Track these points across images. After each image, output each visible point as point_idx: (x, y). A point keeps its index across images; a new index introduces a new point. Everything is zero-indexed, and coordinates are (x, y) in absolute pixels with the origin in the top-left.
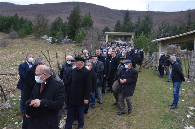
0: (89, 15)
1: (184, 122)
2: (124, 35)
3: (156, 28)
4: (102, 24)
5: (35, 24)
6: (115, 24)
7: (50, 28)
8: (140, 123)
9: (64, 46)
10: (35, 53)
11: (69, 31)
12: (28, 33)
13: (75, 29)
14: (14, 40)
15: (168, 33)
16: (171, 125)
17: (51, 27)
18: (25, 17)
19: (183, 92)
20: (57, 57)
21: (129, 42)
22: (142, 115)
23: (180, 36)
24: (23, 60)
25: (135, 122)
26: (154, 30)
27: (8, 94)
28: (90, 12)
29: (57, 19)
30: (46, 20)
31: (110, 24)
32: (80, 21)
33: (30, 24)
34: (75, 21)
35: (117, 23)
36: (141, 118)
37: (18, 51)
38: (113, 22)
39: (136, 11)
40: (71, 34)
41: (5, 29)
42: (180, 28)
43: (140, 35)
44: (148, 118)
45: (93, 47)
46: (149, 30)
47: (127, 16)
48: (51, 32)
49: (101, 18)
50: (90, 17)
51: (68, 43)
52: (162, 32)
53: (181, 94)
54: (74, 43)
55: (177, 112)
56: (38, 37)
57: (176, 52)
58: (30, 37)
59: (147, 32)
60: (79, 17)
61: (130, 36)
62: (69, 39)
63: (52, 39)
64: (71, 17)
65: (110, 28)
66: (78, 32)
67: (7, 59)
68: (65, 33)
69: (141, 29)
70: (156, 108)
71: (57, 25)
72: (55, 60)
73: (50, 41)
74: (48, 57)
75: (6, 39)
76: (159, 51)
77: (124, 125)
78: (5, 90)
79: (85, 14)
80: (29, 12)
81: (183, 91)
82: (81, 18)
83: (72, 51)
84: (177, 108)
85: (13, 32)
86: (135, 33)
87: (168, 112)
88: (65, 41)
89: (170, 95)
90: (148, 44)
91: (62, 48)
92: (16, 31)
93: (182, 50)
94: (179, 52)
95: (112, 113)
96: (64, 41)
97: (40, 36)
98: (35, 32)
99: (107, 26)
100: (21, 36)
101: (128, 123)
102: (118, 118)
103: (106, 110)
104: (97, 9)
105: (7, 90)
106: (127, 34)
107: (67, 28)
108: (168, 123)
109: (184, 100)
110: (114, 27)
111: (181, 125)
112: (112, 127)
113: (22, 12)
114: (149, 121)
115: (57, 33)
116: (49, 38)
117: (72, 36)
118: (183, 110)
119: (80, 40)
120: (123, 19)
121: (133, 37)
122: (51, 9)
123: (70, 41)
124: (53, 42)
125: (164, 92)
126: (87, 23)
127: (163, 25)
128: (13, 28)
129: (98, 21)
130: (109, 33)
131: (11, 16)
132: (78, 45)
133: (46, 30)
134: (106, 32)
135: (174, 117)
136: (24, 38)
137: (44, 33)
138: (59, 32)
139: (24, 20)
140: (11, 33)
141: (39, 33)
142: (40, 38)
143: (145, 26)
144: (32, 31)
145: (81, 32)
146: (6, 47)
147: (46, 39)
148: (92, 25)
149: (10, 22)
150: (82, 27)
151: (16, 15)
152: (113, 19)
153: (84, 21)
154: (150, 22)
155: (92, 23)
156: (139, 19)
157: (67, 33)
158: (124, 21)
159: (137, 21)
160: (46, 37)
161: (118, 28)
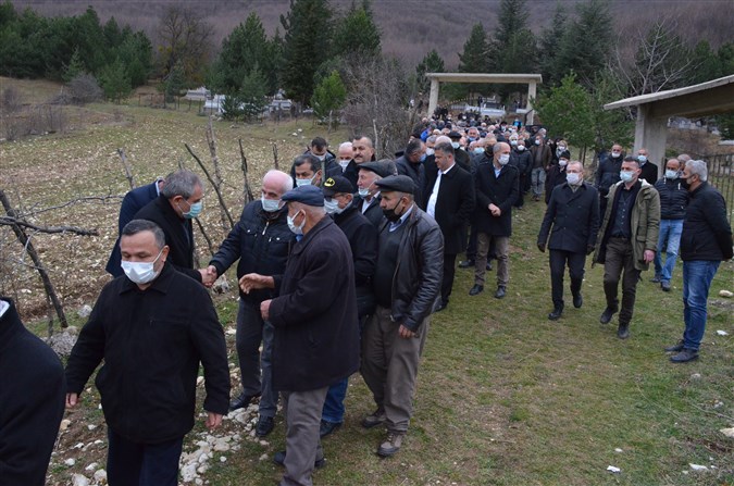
0: (365, 7)
1: (721, 410)
2: (497, 85)
3: (623, 56)
4: (415, 41)
5: (159, 48)
6: (464, 42)
7: (218, 59)
8: (554, 414)
9: (270, 128)
10: (164, 156)
11: (289, 70)
12: (138, 81)
13: (313, 63)
14: (88, 108)
15: (674, 76)
16: (672, 422)
17: (222, 55)
18: (123, 20)
19: (725, 302)
20: (245, 168)
21: (519, 111)
22: (561, 382)
23: (721, 84)
24: (122, 181)
25: (537, 410)
26: (617, 65)
27: (69, 302)
29: (244, 24)
30: (201, 31)
31: (445, 42)
32: (332, 29)
33: (144, 46)
34: (311, 30)
35: (473, 37)
36: (558, 393)
37: (102, 148)
38: (456, 35)
40: (299, 80)
41: (52, 68)
42: (721, 54)
43: (561, 85)
44: (585, 395)
45: (379, 129)
46: (596, 62)
47: (511, 9)
48: (221, 76)
49: (409, 19)
50: (368, 15)
51: (285, 116)
52: (649, 71)
53: (716, 310)
54: (308, 115)
55: (698, 375)
56: (173, 95)
57: (703, 151)
58: (145, 97)
59: (589, 72)
60: (327, 14)
61: (523, 88)
62: (289, 101)
63: (227, 100)
64: (296, 14)
65: (444, 59)
66: (324, 74)
67: (61, 178)
68: (273, 77)
69: (566, 58)
70: (617, 357)
71: (243, 48)
72: (238, 180)
73: (217, 109)
74: (211, 168)
75: (55, 103)
76: (636, 145)
77: (495, 420)
78: (58, 291)
79: (350, 6)
81: (725, 297)
82: (333, 18)
83: (301, 144)
84: (695, 358)
85: (83, 79)
86: (540, 75)
87: (660, 375)
88: (274, 108)
89: (672, 312)
90: (591, 117)
91: (263, 135)
92: (90, 74)
93: (727, 142)
94: (714, 150)
95: (449, 373)
96: (271, 109)
97: (182, 92)
98: (162, 77)
99: (434, 51)
100: (113, 93)
101: (508, 411)
102: (471, 392)
103: (429, 362)
105: (65, 291)
106: (512, 78)
107: (281, 58)
108: (659, 413)
109: (725, 330)
110: (462, 52)
111: (711, 421)
112: (451, 425)
114: (587, 406)
115: (246, 77)
116: (216, 97)
117: (302, 89)
118: (721, 367)
119: (329, 106)
120: (497, 22)
121: (532, 92)
123: (293, 108)
124: (230, 114)
125: (650, 299)
126: (358, 39)
127: (652, 44)
128: (79, 64)
129: (400, 29)
130: (441, 77)
131: (71, 16)
132: (326, 124)
133: (202, 69)
134: (428, 74)
135: (683, 393)
136: (122, 100)
137: (195, 79)
138: (252, 76)
139: (121, 32)
140: (73, 79)
141: (175, 81)
142: (182, 98)
143: (583, 50)
144: (151, 72)
145: (334, 72)
146: (58, 135)
147: (203, 103)
148: (375, 45)
149: (69, 41)
150: (339, 53)
151: (91, 13)
152: (457, 22)
153: (346, 30)
154: (603, 31)
155: (377, 38)
156: (558, 21)
157: (283, 80)
158: (499, 30)
159: (550, 28)
160: (202, 94)
161: (474, 55)
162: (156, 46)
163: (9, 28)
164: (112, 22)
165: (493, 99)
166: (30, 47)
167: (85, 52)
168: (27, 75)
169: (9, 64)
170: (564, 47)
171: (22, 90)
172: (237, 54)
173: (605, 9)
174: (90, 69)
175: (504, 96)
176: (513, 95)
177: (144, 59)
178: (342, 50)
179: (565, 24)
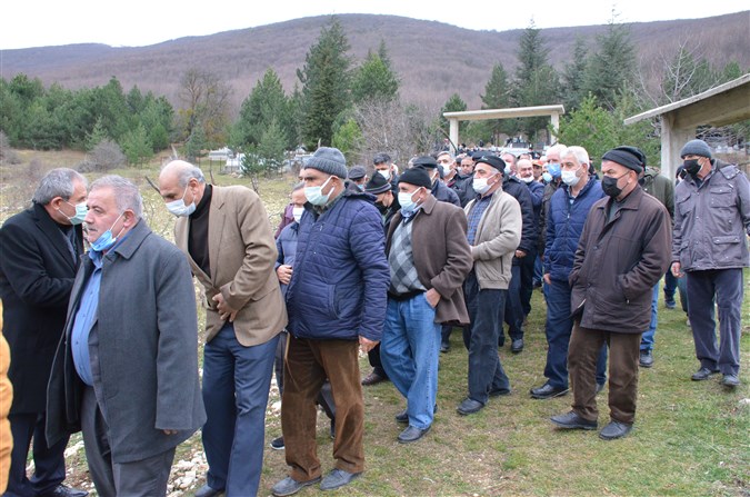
0: (382, 56)
2: (522, 123)
4: (438, 88)
5: (180, 112)
6: (485, 84)
7: (238, 119)
9: (290, 182)
11: (308, 123)
12: (160, 146)
13: (331, 114)
17: (242, 113)
18: (145, 87)
28: (383, 44)
29: (262, 82)
30: (220, 92)
31: (469, 88)
32: (349, 80)
33: (165, 111)
34: (328, 81)
35: (494, 77)
38: (479, 79)
39: (567, 28)
40: (318, 132)
41: (77, 139)
47: (530, 47)
48: (241, 134)
49: (431, 67)
50: (384, 62)
52: (676, 93)
60: (343, 65)
63: (248, 158)
64: (312, 67)
65: (466, 102)
66: (342, 123)
68: (292, 131)
71: (261, 104)
73: (238, 167)
80: (160, 69)
82: (350, 68)
85: (104, 146)
86: (561, 106)
88: (296, 162)
92: (113, 141)
96: (292, 163)
97: (203, 152)
98: (183, 140)
99: (456, 95)
100: (135, 158)
104: (414, 34)
106: (533, 111)
107: (300, 112)
110: (484, 95)
113: (136, 71)
115: (265, 133)
116: (237, 155)
120: (517, 61)
121: (555, 123)
122: (240, 49)
126: (375, 86)
127: (675, 64)
128: (102, 132)
130: (463, 116)
131: (95, 87)
133: (224, 129)
136: (144, 165)
137: (217, 139)
138: (270, 131)
139: (144, 98)
140: (97, 147)
141: (196, 142)
142: (203, 159)
143: (606, 81)
144: (173, 135)
145: (351, 120)
147: (225, 162)
148: (393, 91)
149: (92, 111)
150: (356, 101)
151: (114, 83)
152: (480, 67)
153: (362, 77)
154: (625, 60)
155: (394, 84)
156: (579, 55)
157: (303, 133)
158: (520, 69)
159: (571, 62)
160: (224, 154)
161: (496, 95)
162: (177, 110)
163: (36, 103)
165: (520, 139)
166: (56, 120)
167: (108, 120)
168: (53, 147)
169: (37, 138)
170: (587, 79)
171: (48, 162)
172: (256, 111)
173: (625, 38)
174: (113, 137)
175: (530, 134)
176: (540, 132)
177: (166, 123)
178: (359, 98)
179: (586, 57)
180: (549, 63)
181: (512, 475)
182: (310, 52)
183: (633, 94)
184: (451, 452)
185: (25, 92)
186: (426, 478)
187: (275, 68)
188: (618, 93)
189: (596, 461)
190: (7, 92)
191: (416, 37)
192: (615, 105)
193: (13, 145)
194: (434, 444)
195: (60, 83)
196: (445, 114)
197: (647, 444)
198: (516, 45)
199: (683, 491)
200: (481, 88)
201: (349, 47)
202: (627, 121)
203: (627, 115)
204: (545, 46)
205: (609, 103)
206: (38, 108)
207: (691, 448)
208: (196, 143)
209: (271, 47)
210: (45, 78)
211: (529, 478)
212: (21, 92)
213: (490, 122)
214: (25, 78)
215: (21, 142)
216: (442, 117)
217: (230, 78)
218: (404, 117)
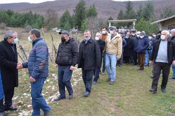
0: (93, 7)
5: (46, 19)
7: (59, 21)
11: (76, 22)
13: (81, 20)
17: (60, 19)
18: (38, 13)
28: (94, 4)
29: (65, 12)
30: (55, 14)
32: (86, 12)
33: (42, 19)
34: (81, 12)
35: (120, 12)
38: (116, 13)
39: (138, 1)
40: (78, 25)
41: (22, 25)
47: (129, 5)
48: (60, 25)
49: (105, 10)
51: (75, 33)
54: (80, 33)
60: (84, 9)
62: (76, 30)
63: (61, 30)
64: (77, 9)
65: (113, 18)
66: (84, 22)
68: (72, 24)
75: (22, 32)
79: (90, 6)
80: (42, 9)
82: (86, 9)
85: (28, 27)
86: (136, 20)
88: (73, 31)
92: (30, 26)
97: (51, 29)
98: (46, 25)
104: (101, 2)
106: (129, 21)
107: (74, 20)
110: (118, 17)
113: (36, 9)
115: (65, 24)
116: (59, 29)
121: (134, 24)
122: (60, 5)
127: (164, 10)
128: (28, 23)
129: (103, 12)
130: (112, 21)
131: (26, 13)
133: (56, 23)
137: (54, 26)
138: (67, 24)
139: (38, 16)
140: (26, 27)
142: (51, 30)
143: (147, 14)
144: (44, 24)
145: (86, 22)
146: (21, 39)
147: (56, 31)
148: (96, 15)
149: (25, 18)
150: (87, 17)
151: (31, 12)
152: (117, 10)
153: (89, 12)
154: (152, 9)
155: (96, 13)
156: (140, 8)
157: (74, 25)
158: (126, 11)
159: (139, 9)
160: (56, 29)
161: (120, 17)
162: (45, 19)
163: (12, 16)
164: (35, 14)
165: (126, 27)
166: (17, 21)
167: (29, 21)
168: (16, 27)
169: (13, 24)
170: (142, 13)
171: (15, 30)
172: (64, 19)
173: (152, 4)
174: (30, 24)
175: (128, 26)
176: (130, 26)
177: (42, 22)
178: (88, 16)
179: (142, 8)
180: (133, 9)
181: (119, 108)
182: (76, 5)
183: (153, 17)
184: (105, 102)
185: (10, 14)
186: (99, 108)
187: (68, 9)
188: (149, 17)
189: (140, 106)
190: (6, 14)
191: (102, 2)
192: (148, 20)
193: (7, 26)
194: (101, 100)
195: (18, 12)
196: (108, 21)
197: (153, 102)
198: (126, 5)
199: (161, 114)
200: (117, 15)
201: (86, 4)
202: (152, 23)
203: (151, 22)
204: (132, 5)
205: (147, 19)
206: (13, 17)
207: (163, 103)
208: (50, 26)
209: (68, 4)
210: (15, 10)
211: (123, 109)
212: (9, 14)
213: (119, 23)
214: (10, 10)
215: (9, 25)
216: (107, 21)
217: (58, 11)
218: (98, 21)
